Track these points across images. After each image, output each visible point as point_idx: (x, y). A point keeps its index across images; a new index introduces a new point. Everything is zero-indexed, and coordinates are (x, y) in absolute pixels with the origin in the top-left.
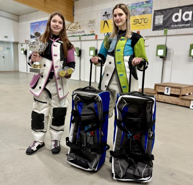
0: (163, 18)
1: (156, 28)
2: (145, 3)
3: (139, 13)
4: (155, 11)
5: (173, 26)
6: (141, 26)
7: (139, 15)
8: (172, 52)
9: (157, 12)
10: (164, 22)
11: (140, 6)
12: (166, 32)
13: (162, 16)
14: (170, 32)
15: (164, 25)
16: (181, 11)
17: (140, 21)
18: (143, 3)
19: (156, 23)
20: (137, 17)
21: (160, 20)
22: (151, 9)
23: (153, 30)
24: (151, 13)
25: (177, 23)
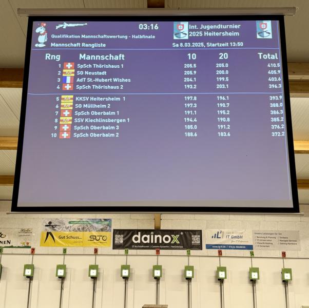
0: (124, 238)
1: (116, 247)
2: (103, 220)
3: (96, 229)
4: (114, 230)
5: (133, 246)
6: (100, 243)
7: (97, 231)
8: (133, 272)
9: (117, 232)
10: (124, 242)
11: (97, 223)
12: (127, 252)
13: (122, 236)
14: (131, 252)
15: (125, 244)
16: (139, 233)
17: (98, 238)
18: (101, 220)
19: (116, 242)
20: (94, 233)
21: (120, 239)
22: (110, 227)
23: (113, 249)
24: (111, 231)
25: (138, 244)
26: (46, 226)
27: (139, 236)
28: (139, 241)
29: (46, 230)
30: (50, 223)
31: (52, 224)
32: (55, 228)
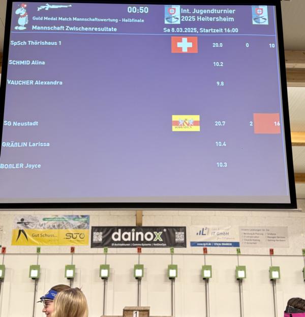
0: (103, 235)
1: (94, 245)
2: (80, 217)
3: (73, 226)
4: (93, 227)
5: (113, 244)
6: (77, 242)
7: (74, 228)
8: (113, 272)
9: (95, 229)
10: (103, 239)
11: (74, 219)
12: (106, 251)
13: (101, 233)
14: (110, 250)
15: (104, 243)
16: (120, 230)
17: (75, 236)
18: (78, 216)
19: (94, 240)
20: (71, 231)
21: (98, 237)
22: (88, 224)
23: (92, 247)
24: (88, 228)
25: (118, 242)
26: (18, 223)
27: (119, 234)
28: (119, 239)
29: (18, 227)
30: (22, 220)
31: (24, 221)
32: (28, 226)
